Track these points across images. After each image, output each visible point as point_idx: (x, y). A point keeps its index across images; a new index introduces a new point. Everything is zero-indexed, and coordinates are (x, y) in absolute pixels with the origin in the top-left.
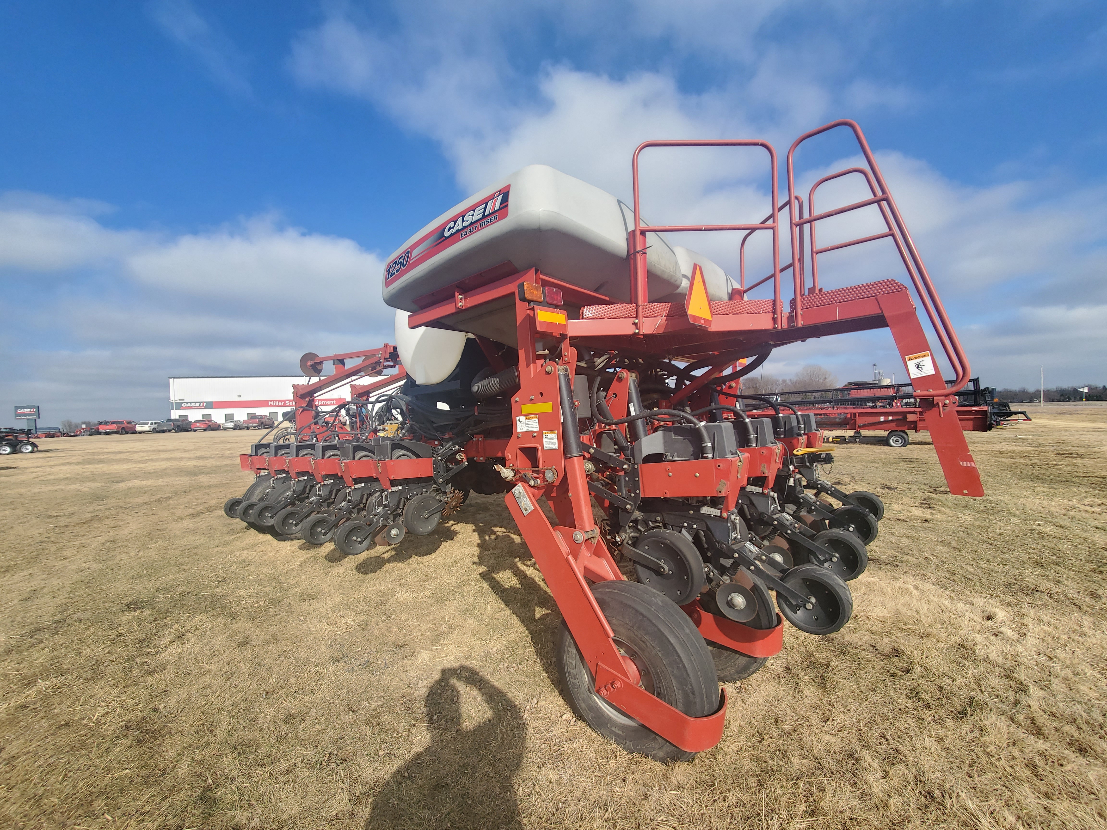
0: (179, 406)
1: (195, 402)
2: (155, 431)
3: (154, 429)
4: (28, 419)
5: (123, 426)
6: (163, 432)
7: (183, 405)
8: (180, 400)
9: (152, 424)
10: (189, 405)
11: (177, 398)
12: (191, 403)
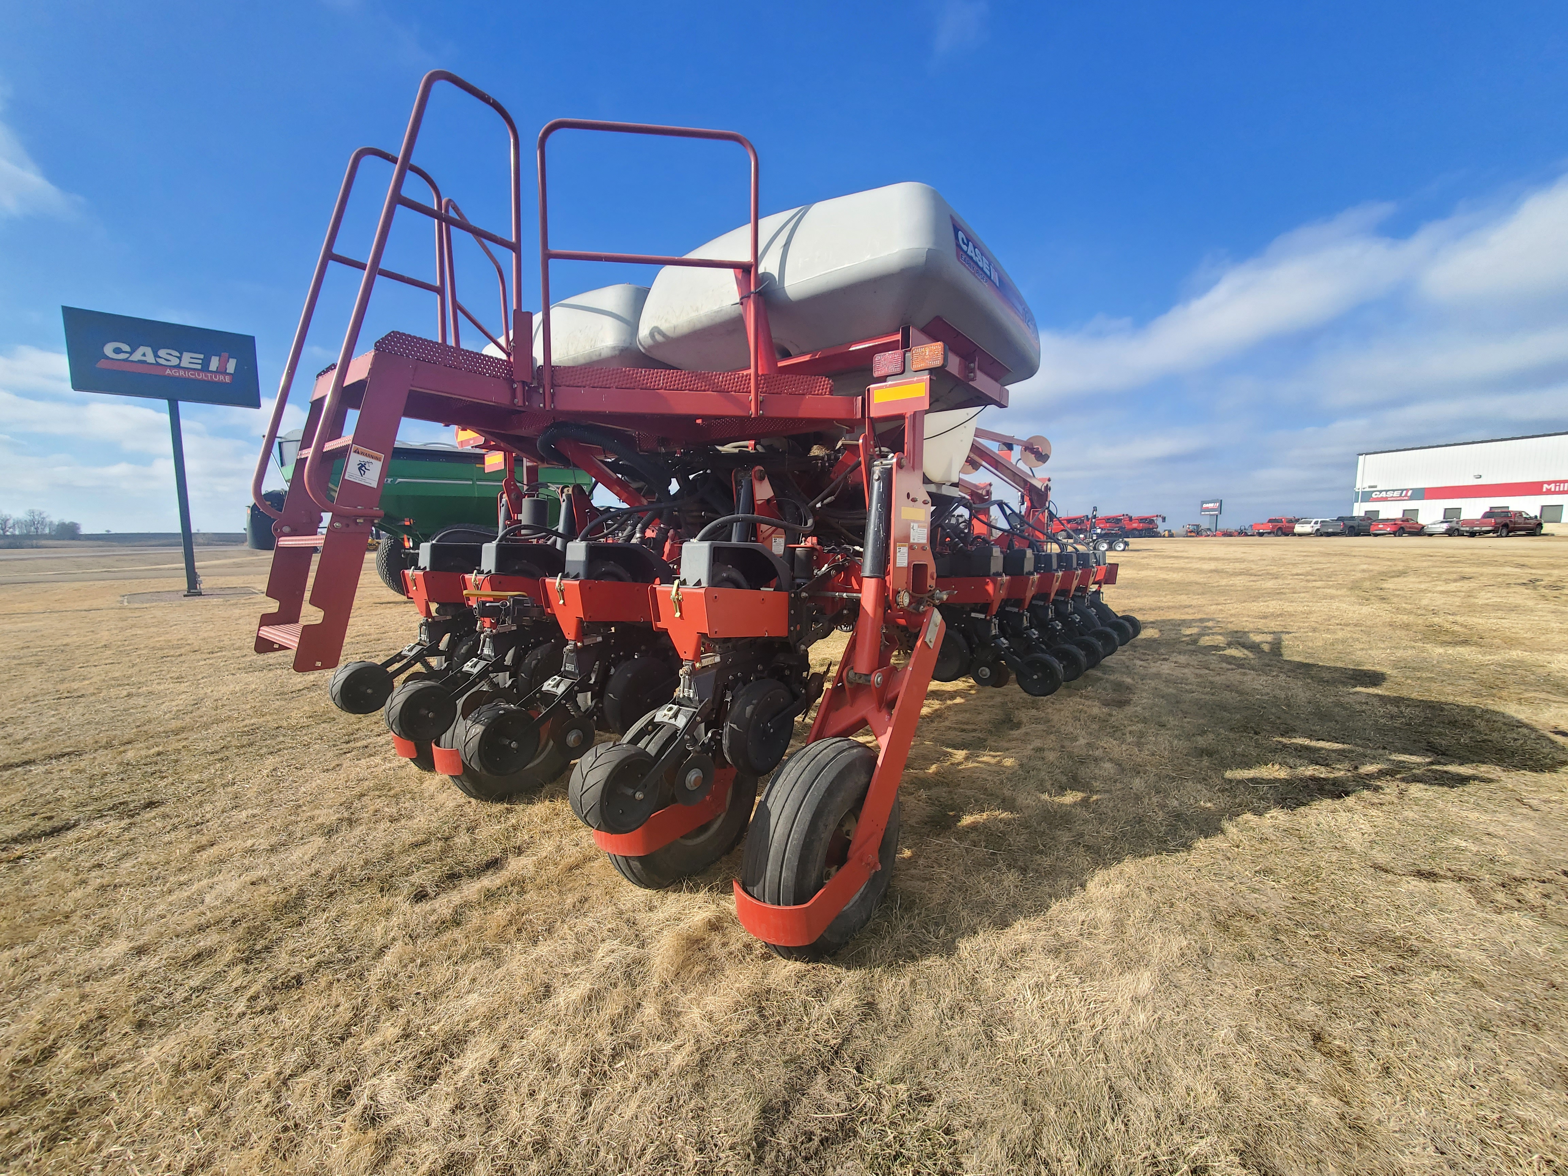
0: (1367, 497)
1: (1394, 491)
2: (1319, 533)
3: (1318, 530)
4: (1211, 515)
5: (1280, 525)
6: (1329, 535)
7: (1373, 495)
8: (1370, 487)
9: (1316, 523)
10: (1384, 494)
11: (1366, 485)
12: (1387, 491)
